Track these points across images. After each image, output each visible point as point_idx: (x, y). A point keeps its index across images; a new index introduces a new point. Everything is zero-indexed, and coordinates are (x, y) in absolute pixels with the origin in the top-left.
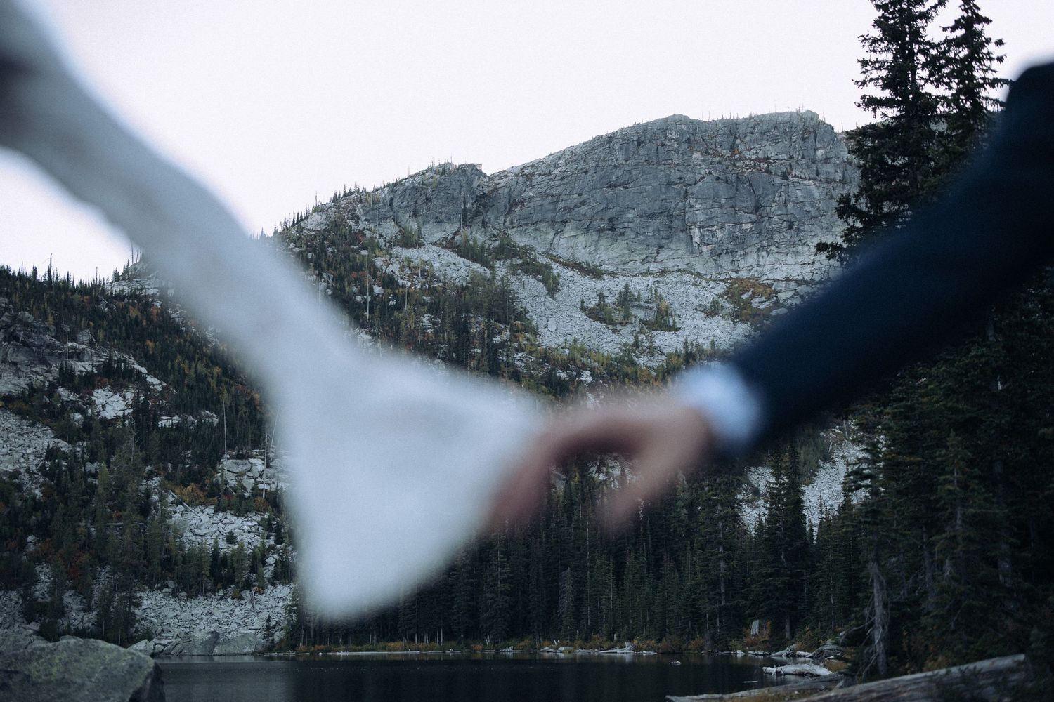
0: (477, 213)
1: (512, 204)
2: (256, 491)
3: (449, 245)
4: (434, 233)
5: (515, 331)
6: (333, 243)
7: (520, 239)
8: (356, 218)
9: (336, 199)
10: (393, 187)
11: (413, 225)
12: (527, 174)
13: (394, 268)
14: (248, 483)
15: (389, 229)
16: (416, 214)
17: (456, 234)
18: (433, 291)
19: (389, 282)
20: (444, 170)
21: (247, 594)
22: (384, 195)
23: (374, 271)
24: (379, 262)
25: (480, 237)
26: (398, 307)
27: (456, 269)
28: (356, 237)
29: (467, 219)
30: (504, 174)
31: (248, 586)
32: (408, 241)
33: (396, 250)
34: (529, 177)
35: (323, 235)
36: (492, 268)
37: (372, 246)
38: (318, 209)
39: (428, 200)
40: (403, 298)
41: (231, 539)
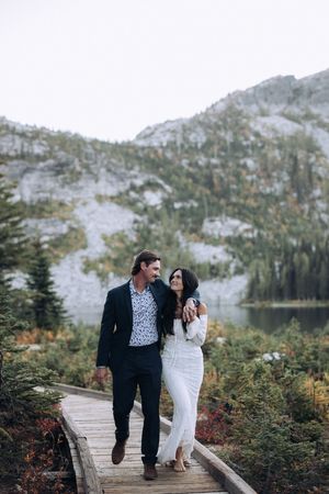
0: (294, 99)
1: (311, 93)
2: (220, 237)
3: (283, 115)
4: (276, 109)
5: (317, 157)
6: (230, 116)
7: (315, 110)
8: (239, 104)
9: (229, 95)
10: (255, 88)
11: (265, 106)
12: (317, 79)
13: (258, 128)
14: (216, 233)
15: (254, 108)
16: (266, 100)
17: (285, 109)
18: (277, 138)
19: (257, 135)
20: (279, 79)
21: (225, 280)
22: (250, 92)
23: (250, 129)
24: (252, 125)
25: (296, 110)
26: (263, 147)
27: (288, 128)
28: (240, 113)
29: (290, 101)
30: (305, 79)
31: (224, 276)
32: (264, 114)
33: (259, 118)
34: (318, 80)
35: (225, 112)
36: (304, 126)
37: (248, 117)
38: (222, 100)
39: (271, 93)
40: (265, 143)
41: (215, 257)
